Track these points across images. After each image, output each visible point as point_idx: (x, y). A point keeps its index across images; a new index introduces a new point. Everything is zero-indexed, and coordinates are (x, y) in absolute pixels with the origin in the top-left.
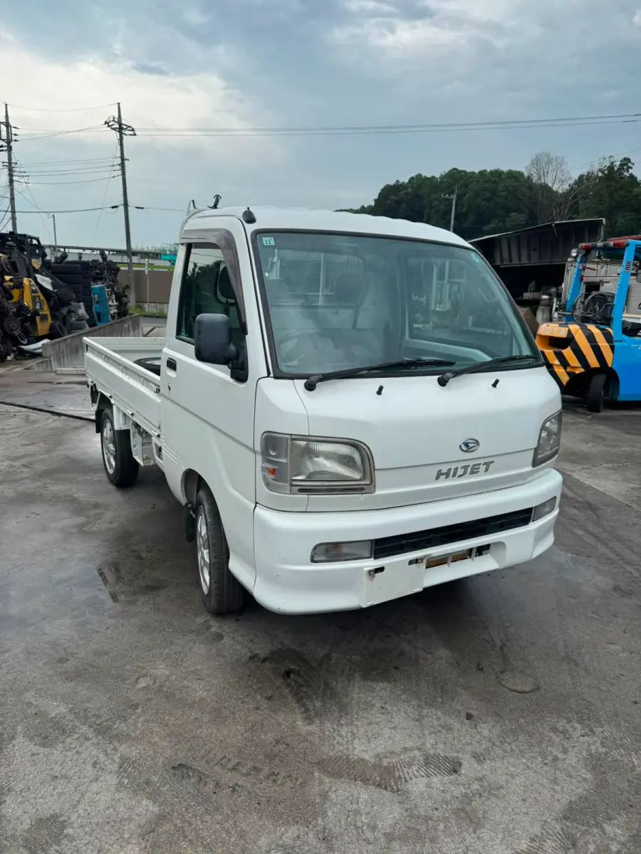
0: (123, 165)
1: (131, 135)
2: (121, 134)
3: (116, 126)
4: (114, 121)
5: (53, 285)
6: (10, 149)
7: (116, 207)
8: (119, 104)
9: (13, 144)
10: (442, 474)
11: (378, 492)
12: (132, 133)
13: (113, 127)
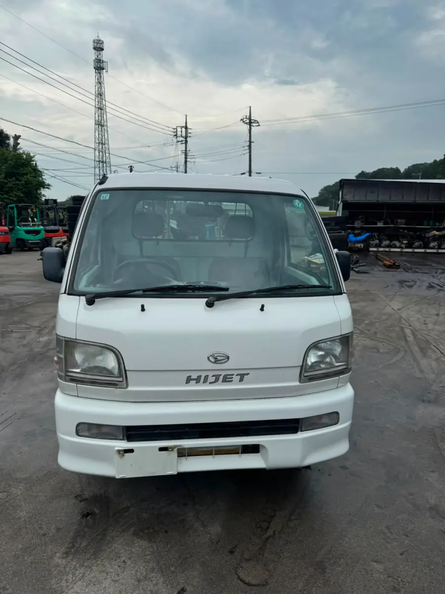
0: (250, 146)
1: (257, 126)
2: (250, 126)
3: (248, 121)
4: (246, 118)
5: (178, 225)
6: (186, 142)
7: (244, 173)
8: (250, 107)
9: (188, 139)
10: (194, 379)
11: (130, 388)
12: (257, 124)
13: (246, 122)
